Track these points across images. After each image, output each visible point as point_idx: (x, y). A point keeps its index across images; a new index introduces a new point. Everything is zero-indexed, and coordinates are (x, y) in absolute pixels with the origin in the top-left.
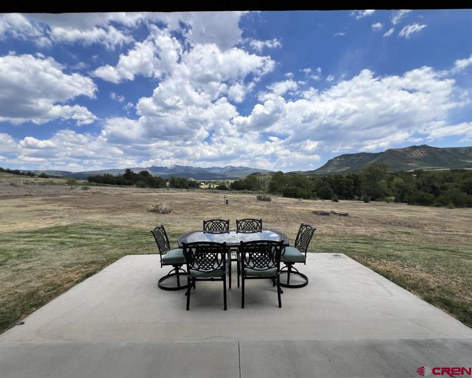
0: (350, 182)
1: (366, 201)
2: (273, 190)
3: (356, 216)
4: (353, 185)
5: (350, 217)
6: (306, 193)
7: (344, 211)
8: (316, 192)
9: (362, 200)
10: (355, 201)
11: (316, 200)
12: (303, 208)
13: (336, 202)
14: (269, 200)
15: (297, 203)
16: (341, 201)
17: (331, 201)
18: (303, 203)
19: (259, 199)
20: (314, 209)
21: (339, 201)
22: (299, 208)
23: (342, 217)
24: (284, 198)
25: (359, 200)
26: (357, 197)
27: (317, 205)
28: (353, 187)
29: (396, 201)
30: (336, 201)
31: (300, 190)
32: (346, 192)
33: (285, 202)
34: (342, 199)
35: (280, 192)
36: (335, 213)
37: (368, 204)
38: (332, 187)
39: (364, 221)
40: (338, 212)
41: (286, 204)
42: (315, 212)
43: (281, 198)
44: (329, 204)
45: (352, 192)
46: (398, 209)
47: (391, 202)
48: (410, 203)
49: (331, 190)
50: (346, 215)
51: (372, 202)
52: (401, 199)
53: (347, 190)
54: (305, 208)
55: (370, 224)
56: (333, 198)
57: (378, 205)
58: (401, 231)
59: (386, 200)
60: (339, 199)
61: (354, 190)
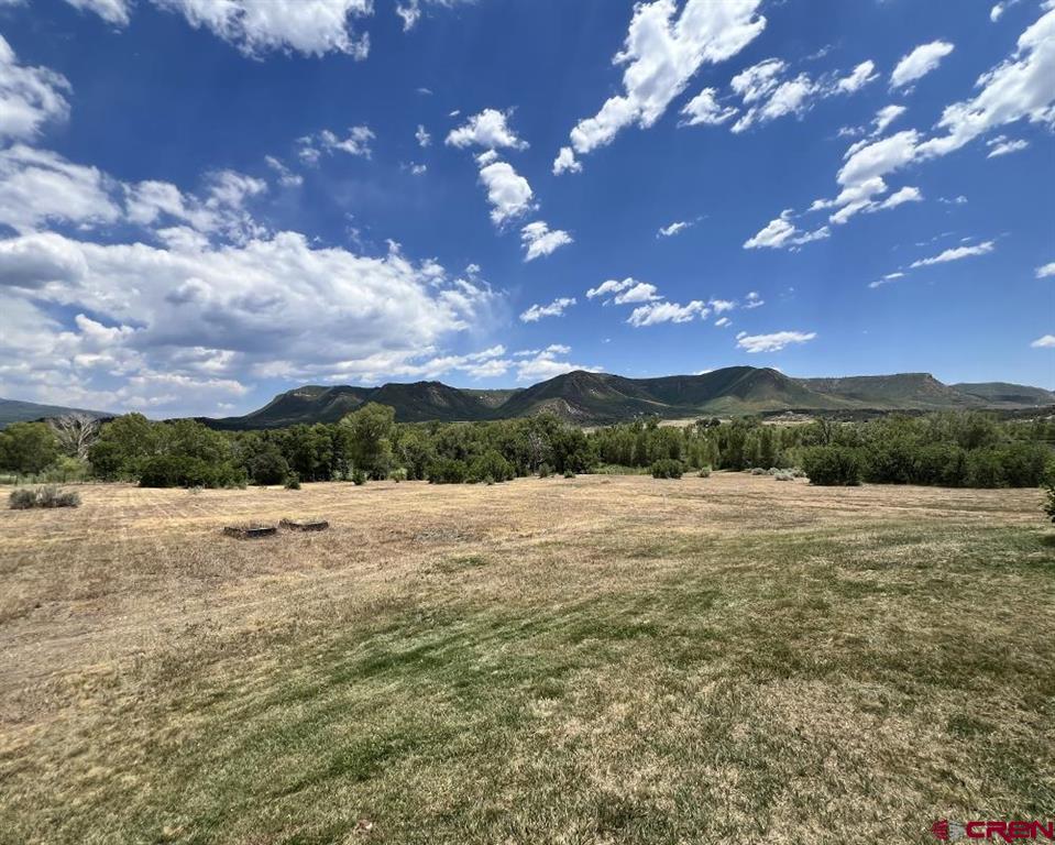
0: (325, 443)
1: (358, 482)
2: (104, 468)
3: (347, 525)
4: (331, 450)
5: (332, 530)
6: (217, 471)
7: (316, 515)
8: (244, 469)
9: (350, 481)
10: (336, 484)
11: (243, 488)
12: (194, 520)
13: (294, 491)
14: (67, 502)
15: (183, 503)
16: (307, 486)
17: (283, 487)
18: (201, 500)
19: (24, 502)
20: (230, 520)
21: (302, 485)
22: (182, 520)
23: (314, 535)
24: (144, 490)
25: (344, 479)
26: (338, 474)
27: (244, 505)
28: (332, 454)
30: (294, 486)
31: (199, 467)
32: (317, 464)
33: (133, 502)
34: (309, 480)
35: (132, 471)
36: (293, 526)
37: (364, 487)
38: (284, 454)
39: (368, 538)
40: (299, 522)
41: (134, 513)
42: (231, 532)
43: (132, 491)
44: (277, 496)
45: (330, 464)
46: (421, 495)
47: (402, 479)
48: (433, 480)
49: (283, 461)
50: (321, 526)
51: (369, 482)
52: (416, 474)
53: (319, 460)
54: (204, 520)
55: (385, 546)
56: (288, 480)
57: (382, 489)
58: (458, 556)
59: (393, 477)
60: (302, 480)
61: (334, 460)
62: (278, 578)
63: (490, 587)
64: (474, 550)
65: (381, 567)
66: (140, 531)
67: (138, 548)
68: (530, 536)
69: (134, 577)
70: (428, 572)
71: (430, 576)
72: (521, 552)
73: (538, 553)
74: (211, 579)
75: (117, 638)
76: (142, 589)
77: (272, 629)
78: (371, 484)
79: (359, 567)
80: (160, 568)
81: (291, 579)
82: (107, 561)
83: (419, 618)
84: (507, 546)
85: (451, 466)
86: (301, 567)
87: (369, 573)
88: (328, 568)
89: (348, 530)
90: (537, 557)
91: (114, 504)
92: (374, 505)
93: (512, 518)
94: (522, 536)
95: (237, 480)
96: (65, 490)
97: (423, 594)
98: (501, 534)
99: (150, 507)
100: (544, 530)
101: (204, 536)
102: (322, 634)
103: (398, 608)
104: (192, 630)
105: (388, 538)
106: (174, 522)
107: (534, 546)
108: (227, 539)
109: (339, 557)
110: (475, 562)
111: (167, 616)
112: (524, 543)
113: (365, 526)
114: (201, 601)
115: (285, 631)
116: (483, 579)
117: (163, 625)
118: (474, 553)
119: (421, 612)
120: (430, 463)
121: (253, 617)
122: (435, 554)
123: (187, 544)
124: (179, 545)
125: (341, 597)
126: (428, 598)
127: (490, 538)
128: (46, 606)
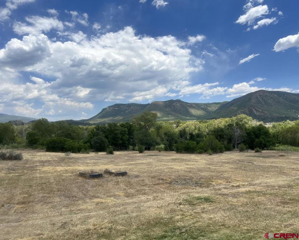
0: (125, 131)
1: (141, 152)
2: (32, 143)
3: (136, 173)
4: (127, 134)
5: (129, 176)
6: (76, 144)
7: (122, 167)
8: (89, 144)
9: (137, 150)
10: (130, 152)
11: (88, 153)
12: (67, 168)
13: (111, 155)
14: (18, 158)
15: (62, 160)
16: (117, 153)
17: (105, 153)
18: (70, 158)
19: (2, 157)
20: (82, 168)
21: (114, 152)
22: (62, 168)
23: (120, 179)
24: (47, 153)
25: (134, 150)
26: (131, 147)
27: (88, 161)
28: (128, 137)
29: (166, 149)
30: (111, 153)
31: (69, 142)
32: (121, 142)
33: (44, 159)
34: (118, 150)
35: (43, 144)
36: (110, 173)
37: (143, 154)
38: (106, 137)
39: (147, 181)
40: (113, 171)
41: (43, 163)
42: (82, 175)
43: (42, 153)
44: (103, 158)
45: (127, 142)
46: (172, 159)
47: (162, 150)
48: (179, 151)
49: (106, 140)
50: (123, 174)
51: (146, 152)
52: (169, 148)
53: (122, 139)
54: (71, 168)
55: (155, 186)
56: (108, 149)
57: (152, 155)
58: (197, 195)
59: (157, 149)
60: (114, 150)
61: (129, 140)
62: (103, 201)
63: (218, 216)
64: (206, 193)
65: (155, 199)
66: (44, 172)
67: (43, 181)
68: (238, 186)
69: (41, 195)
70: (180, 204)
71: (181, 206)
72: (234, 196)
73: (245, 198)
74: (73, 198)
75: (33, 225)
76: (43, 201)
77: (101, 229)
78: (147, 153)
79: (143, 198)
80: (51, 191)
81: (110, 201)
82: (31, 186)
83: (178, 232)
84: (225, 191)
85: (188, 144)
86: (115, 196)
87: (148, 201)
88: (128, 197)
89: (137, 176)
90: (245, 200)
91: (36, 159)
92: (149, 164)
93: (226, 175)
94: (233, 186)
95: (86, 149)
96: (17, 152)
97: (179, 217)
98: (220, 184)
99: (49, 161)
100: (246, 183)
101: (71, 176)
102: (125, 235)
103: (166, 224)
104: (64, 225)
105: (157, 182)
106: (59, 169)
107: (242, 193)
108: (80, 178)
109: (132, 191)
110: (207, 200)
111: (54, 216)
112: (235, 190)
113: (145, 174)
114: (68, 210)
115: (107, 231)
116: (213, 211)
117: (51, 221)
118: (206, 195)
119: (179, 228)
120: (176, 142)
121: (92, 221)
122: (183, 193)
123: (63, 180)
124: (60, 179)
125: (134, 214)
126: (182, 220)
127: (214, 186)
128: (6, 206)
